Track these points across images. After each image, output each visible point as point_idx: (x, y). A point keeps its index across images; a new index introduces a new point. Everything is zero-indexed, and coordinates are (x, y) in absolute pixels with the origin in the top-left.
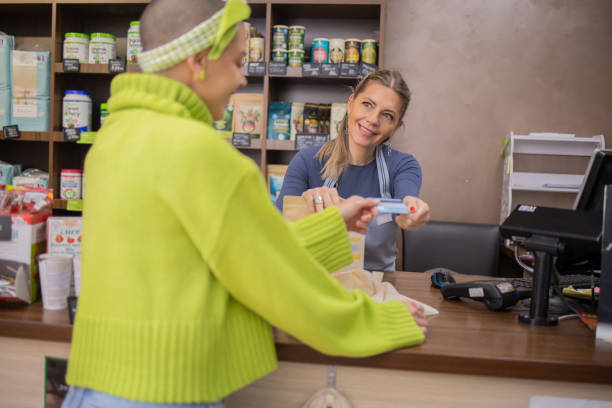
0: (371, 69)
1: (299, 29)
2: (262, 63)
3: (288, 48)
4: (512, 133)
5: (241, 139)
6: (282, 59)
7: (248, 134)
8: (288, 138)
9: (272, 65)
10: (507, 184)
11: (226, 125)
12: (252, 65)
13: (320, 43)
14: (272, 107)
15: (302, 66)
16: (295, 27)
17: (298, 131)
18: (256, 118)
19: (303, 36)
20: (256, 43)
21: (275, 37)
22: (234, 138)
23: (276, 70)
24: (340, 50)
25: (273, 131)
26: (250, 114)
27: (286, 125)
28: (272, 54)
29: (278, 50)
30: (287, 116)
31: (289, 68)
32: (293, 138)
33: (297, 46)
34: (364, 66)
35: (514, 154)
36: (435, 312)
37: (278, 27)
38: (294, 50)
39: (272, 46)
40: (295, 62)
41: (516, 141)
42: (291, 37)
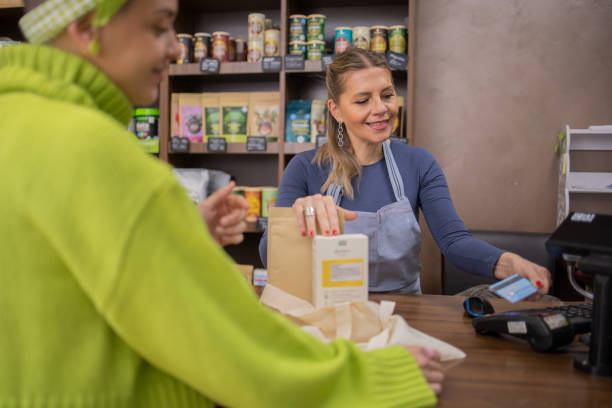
0: (400, 59)
1: (318, 19)
2: (277, 58)
3: (306, 40)
4: (568, 127)
5: (256, 142)
6: (300, 52)
7: (264, 138)
8: (308, 140)
9: (288, 59)
10: (563, 185)
11: (240, 128)
12: (266, 60)
13: (342, 33)
14: (290, 106)
15: (322, 59)
16: (313, 17)
17: (319, 132)
18: (273, 120)
19: (323, 26)
20: (271, 35)
21: (292, 28)
22: (248, 142)
23: (293, 65)
24: (364, 39)
25: (292, 133)
26: (266, 114)
27: (306, 125)
28: (289, 48)
29: (295, 43)
30: (307, 116)
31: (307, 62)
32: (313, 140)
33: (317, 37)
34: (392, 55)
35: (571, 151)
36: (461, 355)
37: (295, 17)
38: (314, 42)
39: (289, 37)
40: (314, 55)
41: (572, 136)
42: (310, 28)
